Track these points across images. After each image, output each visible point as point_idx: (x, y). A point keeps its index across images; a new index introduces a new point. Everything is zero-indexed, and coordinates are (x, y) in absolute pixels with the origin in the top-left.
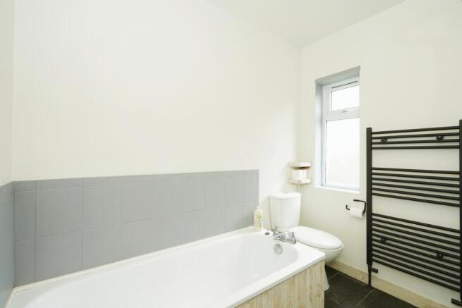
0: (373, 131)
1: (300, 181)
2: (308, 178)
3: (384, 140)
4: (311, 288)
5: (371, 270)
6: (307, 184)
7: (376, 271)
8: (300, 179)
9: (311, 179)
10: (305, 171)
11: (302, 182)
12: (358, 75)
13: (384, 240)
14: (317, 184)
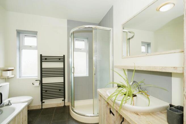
0: (42, 55)
1: (8, 77)
2: (12, 75)
3: (46, 59)
4: (23, 119)
5: (42, 102)
6: (12, 78)
7: (44, 102)
8: (8, 75)
9: (15, 75)
10: (11, 71)
11: (10, 77)
12: (37, 34)
13: (46, 91)
14: (18, 77)
